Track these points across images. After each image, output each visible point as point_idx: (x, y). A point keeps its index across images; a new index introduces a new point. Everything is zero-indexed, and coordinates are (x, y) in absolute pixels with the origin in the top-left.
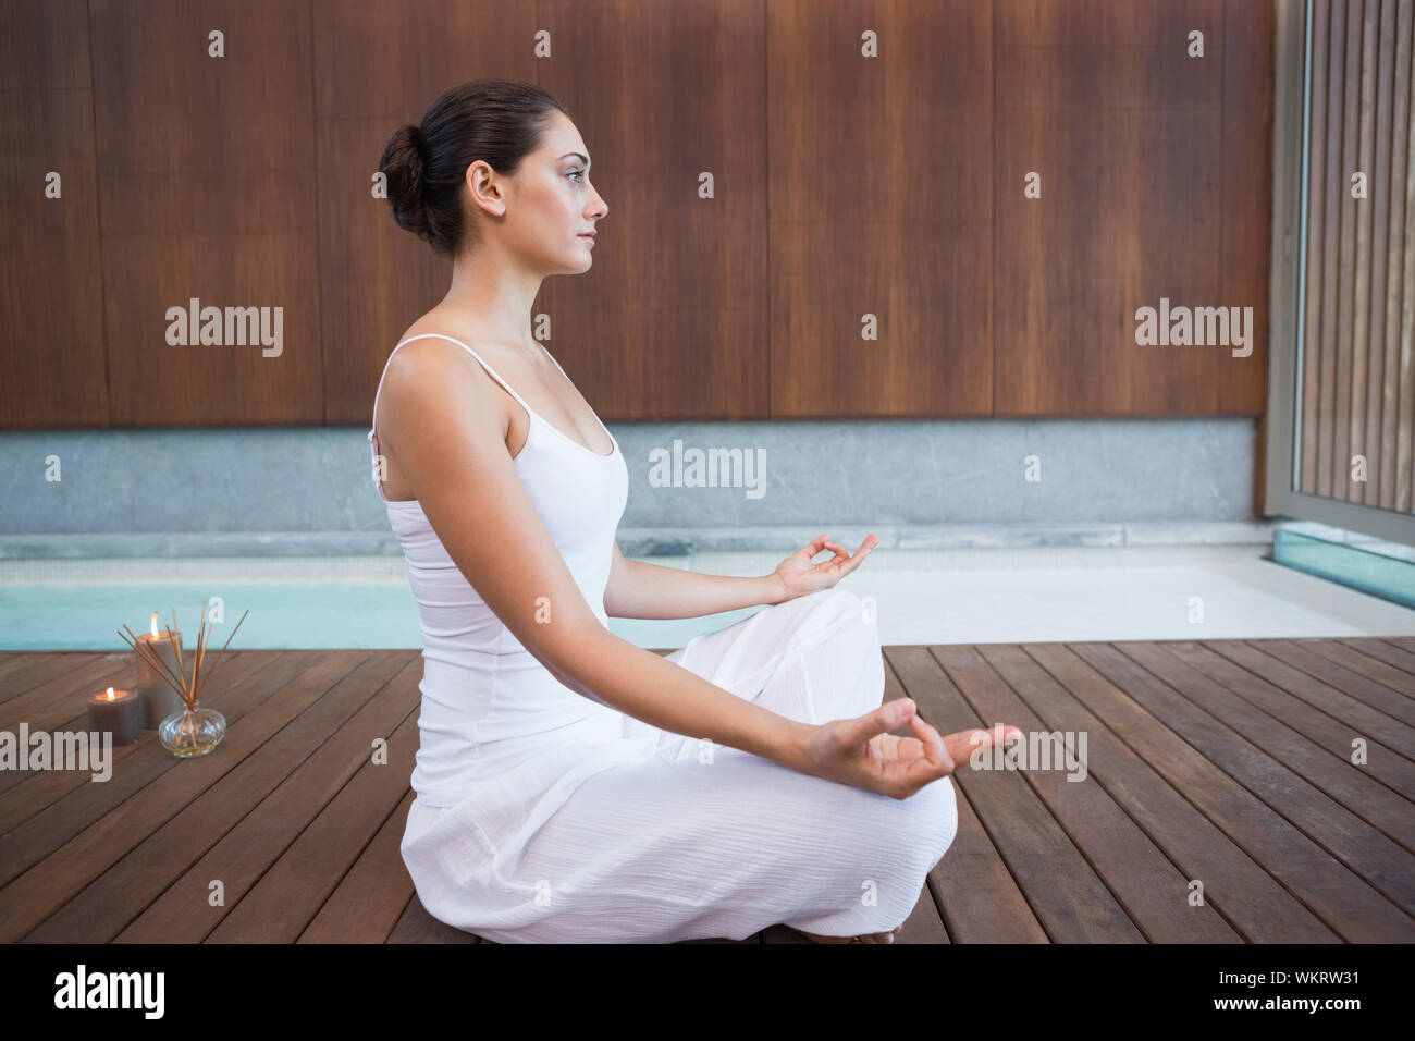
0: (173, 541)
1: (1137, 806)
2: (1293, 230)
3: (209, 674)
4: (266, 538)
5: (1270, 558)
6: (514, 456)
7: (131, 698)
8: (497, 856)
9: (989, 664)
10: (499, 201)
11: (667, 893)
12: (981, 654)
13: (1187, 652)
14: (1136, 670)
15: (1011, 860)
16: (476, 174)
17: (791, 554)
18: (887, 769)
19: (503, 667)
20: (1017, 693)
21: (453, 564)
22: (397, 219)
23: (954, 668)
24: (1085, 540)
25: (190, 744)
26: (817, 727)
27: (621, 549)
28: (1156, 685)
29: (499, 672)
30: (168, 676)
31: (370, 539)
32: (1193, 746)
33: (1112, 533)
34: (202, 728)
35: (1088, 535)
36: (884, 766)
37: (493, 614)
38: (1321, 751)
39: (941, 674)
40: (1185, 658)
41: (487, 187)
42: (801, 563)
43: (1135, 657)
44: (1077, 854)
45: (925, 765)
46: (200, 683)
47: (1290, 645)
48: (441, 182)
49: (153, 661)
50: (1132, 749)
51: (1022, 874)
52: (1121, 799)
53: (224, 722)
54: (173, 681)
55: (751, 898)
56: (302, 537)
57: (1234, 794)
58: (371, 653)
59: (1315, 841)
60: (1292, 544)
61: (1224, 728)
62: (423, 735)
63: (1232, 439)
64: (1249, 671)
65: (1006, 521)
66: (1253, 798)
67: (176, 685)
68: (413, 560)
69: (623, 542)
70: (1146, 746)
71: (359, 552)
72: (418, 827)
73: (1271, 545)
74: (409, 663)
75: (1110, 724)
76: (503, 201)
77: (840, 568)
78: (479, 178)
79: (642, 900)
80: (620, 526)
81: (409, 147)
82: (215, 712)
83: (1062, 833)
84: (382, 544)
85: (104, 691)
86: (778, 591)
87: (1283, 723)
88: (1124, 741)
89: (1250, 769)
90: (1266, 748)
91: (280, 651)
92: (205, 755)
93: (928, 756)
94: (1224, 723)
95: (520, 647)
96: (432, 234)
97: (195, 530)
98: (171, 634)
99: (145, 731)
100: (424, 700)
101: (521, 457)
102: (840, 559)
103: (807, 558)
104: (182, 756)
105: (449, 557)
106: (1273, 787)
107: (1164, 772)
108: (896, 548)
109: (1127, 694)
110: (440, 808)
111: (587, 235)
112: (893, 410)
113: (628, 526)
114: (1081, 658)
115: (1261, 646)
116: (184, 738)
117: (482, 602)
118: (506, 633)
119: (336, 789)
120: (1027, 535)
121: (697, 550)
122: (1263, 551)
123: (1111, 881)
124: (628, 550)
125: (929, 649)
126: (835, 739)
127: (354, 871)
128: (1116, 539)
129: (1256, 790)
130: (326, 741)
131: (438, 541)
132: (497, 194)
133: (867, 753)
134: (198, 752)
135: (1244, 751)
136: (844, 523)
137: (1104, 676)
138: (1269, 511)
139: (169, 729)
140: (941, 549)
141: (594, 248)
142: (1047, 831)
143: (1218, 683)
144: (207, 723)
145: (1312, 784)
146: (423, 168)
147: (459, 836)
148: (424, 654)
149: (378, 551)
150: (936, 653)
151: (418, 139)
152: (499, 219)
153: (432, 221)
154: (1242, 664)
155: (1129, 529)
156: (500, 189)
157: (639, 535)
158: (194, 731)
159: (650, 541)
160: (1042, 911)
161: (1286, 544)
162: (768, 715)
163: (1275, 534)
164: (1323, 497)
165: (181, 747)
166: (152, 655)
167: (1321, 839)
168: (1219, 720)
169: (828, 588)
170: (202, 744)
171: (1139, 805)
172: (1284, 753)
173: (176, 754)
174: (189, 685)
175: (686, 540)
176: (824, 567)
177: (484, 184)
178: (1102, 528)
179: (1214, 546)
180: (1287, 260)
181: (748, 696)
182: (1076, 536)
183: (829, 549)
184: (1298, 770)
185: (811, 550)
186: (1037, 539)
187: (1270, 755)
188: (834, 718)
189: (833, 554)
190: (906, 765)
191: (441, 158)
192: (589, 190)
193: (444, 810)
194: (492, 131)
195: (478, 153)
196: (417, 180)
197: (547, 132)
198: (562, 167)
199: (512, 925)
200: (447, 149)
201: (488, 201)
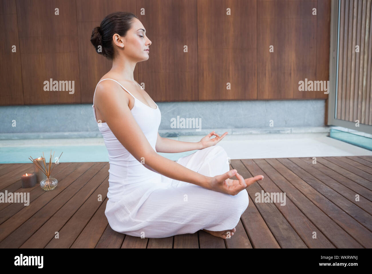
0: (42, 135)
1: (295, 200)
2: (335, 50)
3: (53, 169)
4: (66, 134)
5: (329, 136)
6: (131, 109)
7: (32, 175)
8: (130, 213)
9: (256, 164)
10: (122, 44)
11: (174, 221)
12: (254, 161)
13: (307, 160)
14: (294, 165)
15: (263, 214)
16: (115, 37)
17: (204, 136)
18: (230, 188)
19: (130, 165)
20: (263, 171)
21: (116, 138)
23: (247, 165)
24: (281, 132)
25: (48, 187)
26: (212, 178)
27: (160, 135)
28: (299, 169)
29: (129, 166)
30: (42, 169)
31: (94, 134)
32: (309, 184)
33: (288, 130)
34: (52, 183)
35: (282, 130)
36: (229, 187)
37: (127, 151)
38: (341, 185)
39: (244, 166)
40: (307, 162)
41: (119, 40)
42: (207, 139)
43: (294, 162)
44: (279, 212)
45: (239, 186)
46: (50, 172)
47: (334, 158)
48: (107, 40)
49: (38, 166)
50: (293, 185)
51: (265, 217)
52: (290, 198)
53: (57, 181)
54: (44, 171)
55: (196, 222)
56: (76, 133)
57: (319, 196)
58: (95, 163)
59: (340, 208)
60: (335, 132)
61: (317, 180)
62: (110, 183)
63: (320, 105)
64: (324, 165)
65: (261, 127)
66: (324, 197)
67: (44, 172)
68: (106, 138)
69: (160, 134)
70: (297, 185)
71: (91, 137)
72: (109, 207)
73: (329, 133)
74: (106, 165)
75: (287, 179)
76: (123, 44)
77: (217, 140)
78: (116, 38)
79: (168, 223)
80: (159, 129)
81: (98, 32)
82: (54, 179)
83: (275, 207)
84: (97, 135)
85: (25, 174)
86: (201, 146)
87: (332, 178)
88: (291, 183)
89: (323, 190)
90: (328, 184)
91: (71, 163)
92: (53, 190)
93: (240, 184)
94: (317, 179)
95: (135, 159)
96: (106, 54)
97: (47, 132)
98: (43, 159)
99: (36, 184)
100: (110, 174)
101: (133, 109)
102: (217, 138)
103: (209, 137)
104: (46, 190)
105: (115, 137)
106: (329, 194)
107: (301, 191)
108: (232, 134)
109: (292, 171)
110: (115, 202)
111: (147, 50)
112: (231, 98)
113: (162, 129)
114: (280, 162)
115: (326, 159)
116: (47, 186)
117: (124, 148)
118: (131, 156)
119: (87, 198)
120: (266, 131)
121: (180, 135)
122: (327, 134)
123: (288, 218)
124: (162, 136)
125: (241, 160)
126: (216, 180)
127: (92, 219)
128: (289, 132)
129: (325, 195)
130: (84, 186)
131: (112, 133)
132: (122, 42)
133: (225, 184)
134: (50, 189)
135: (322, 185)
136: (218, 128)
137: (286, 167)
138: (329, 124)
139: (43, 183)
140: (244, 134)
141: (149, 53)
142: (271, 206)
143: (316, 168)
144: (53, 181)
145: (339, 193)
146: (102, 37)
147: (120, 209)
148: (109, 163)
149: (96, 137)
150: (243, 161)
151: (100, 30)
152: (123, 49)
153: (106, 51)
154: (322, 163)
155: (293, 129)
156: (122, 40)
157: (164, 132)
158: (49, 184)
159: (167, 133)
160: (270, 226)
161: (333, 132)
162: (200, 175)
163: (330, 130)
164: (343, 120)
165: (46, 188)
166: (38, 164)
167: (341, 207)
168: (315, 177)
169: (214, 145)
170: (52, 187)
171: (295, 199)
172: (332, 186)
173: (45, 190)
174: (48, 171)
175: (177, 133)
176: (213, 140)
177: (118, 39)
178: (286, 129)
179: (314, 133)
180: (334, 58)
182: (279, 131)
183: (215, 135)
184: (336, 190)
185: (210, 135)
186: (269, 132)
187: (328, 186)
188: (216, 175)
189: (216, 136)
190: (235, 186)
191: (106, 34)
192: (146, 38)
193: (116, 203)
194: (118, 25)
195: (116, 32)
196: (101, 41)
197: (133, 24)
198: (138, 33)
199: (135, 230)
200: (107, 32)
201: (119, 44)
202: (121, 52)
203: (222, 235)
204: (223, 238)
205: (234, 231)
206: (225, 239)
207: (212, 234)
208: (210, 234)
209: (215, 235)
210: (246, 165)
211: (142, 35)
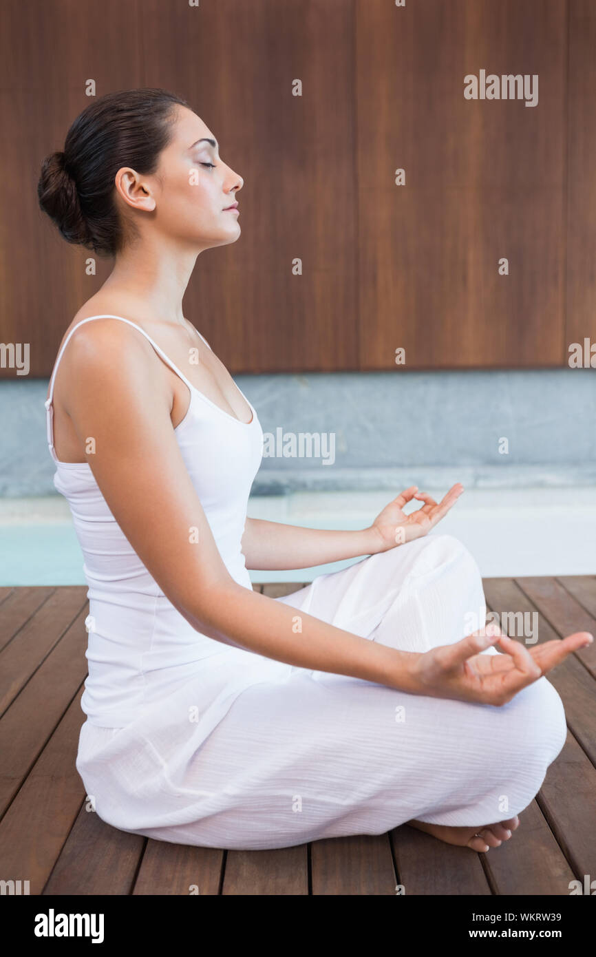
6: (175, 427)
8: (166, 767)
9: (570, 593)
10: (148, 199)
11: (319, 793)
12: (561, 585)
16: (124, 179)
18: (485, 682)
19: (162, 606)
22: (66, 236)
26: (421, 654)
29: (159, 611)
36: (481, 680)
41: (136, 188)
42: (395, 514)
45: (515, 675)
48: (95, 193)
58: (13, 590)
62: (91, 665)
68: (81, 515)
74: (48, 599)
76: (154, 197)
78: (127, 183)
81: (60, 171)
86: (378, 543)
93: (517, 666)
100: (90, 635)
101: (181, 427)
102: (428, 507)
103: (399, 509)
108: (474, 487)
110: (112, 729)
111: (231, 208)
119: (1, 713)
125: (514, 580)
126: (437, 663)
132: (146, 193)
133: (465, 671)
140: (516, 487)
141: (239, 217)
146: (77, 186)
147: (130, 751)
150: (521, 584)
152: (151, 215)
153: (95, 230)
156: (147, 187)
162: (381, 647)
169: (422, 536)
176: (415, 517)
177: (132, 186)
181: (364, 632)
183: (419, 499)
185: (401, 501)
188: (435, 645)
189: (422, 503)
190: (500, 676)
191: (90, 173)
192: (223, 169)
193: (115, 731)
194: (129, 137)
195: (122, 161)
196: (74, 197)
197: (173, 127)
198: (195, 153)
199: (180, 822)
200: (94, 164)
201: (138, 200)
202: (146, 227)
203: (474, 838)
204: (476, 849)
205: (514, 824)
206: (484, 853)
207: (439, 835)
208: (432, 837)
209: (449, 838)
210: (533, 598)
211: (208, 161)
